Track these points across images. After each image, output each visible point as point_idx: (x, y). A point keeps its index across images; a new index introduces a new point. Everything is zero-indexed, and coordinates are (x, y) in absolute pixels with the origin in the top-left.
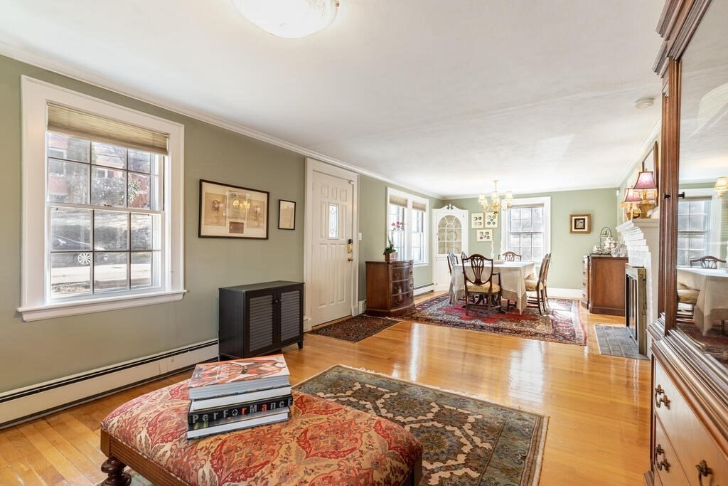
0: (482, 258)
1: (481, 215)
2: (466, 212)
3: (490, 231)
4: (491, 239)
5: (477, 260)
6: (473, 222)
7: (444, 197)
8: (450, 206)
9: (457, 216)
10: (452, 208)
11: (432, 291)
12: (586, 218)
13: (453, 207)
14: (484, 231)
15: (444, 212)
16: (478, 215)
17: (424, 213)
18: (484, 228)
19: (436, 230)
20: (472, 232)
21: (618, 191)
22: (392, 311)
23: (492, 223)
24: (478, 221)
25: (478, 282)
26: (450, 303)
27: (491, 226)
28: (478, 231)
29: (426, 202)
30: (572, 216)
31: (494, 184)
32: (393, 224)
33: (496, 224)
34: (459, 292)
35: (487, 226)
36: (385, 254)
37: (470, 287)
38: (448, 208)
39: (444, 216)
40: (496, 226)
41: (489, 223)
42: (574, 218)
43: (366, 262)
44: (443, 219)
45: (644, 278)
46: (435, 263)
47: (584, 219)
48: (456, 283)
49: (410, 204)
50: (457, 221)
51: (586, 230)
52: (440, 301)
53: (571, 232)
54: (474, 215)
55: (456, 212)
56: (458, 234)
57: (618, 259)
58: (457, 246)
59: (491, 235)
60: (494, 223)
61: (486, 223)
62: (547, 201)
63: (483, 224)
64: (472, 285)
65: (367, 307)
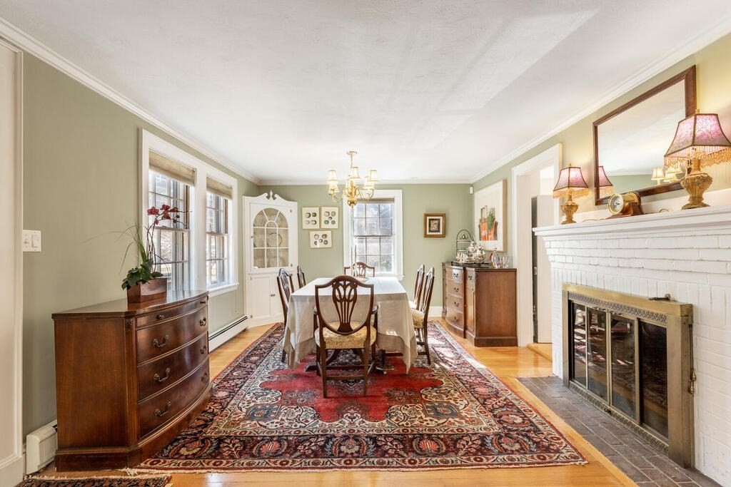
0: (354, 284)
1: (316, 210)
2: (294, 205)
3: (329, 233)
4: (329, 245)
5: (345, 287)
6: (305, 219)
7: (261, 181)
8: (271, 193)
9: (280, 209)
10: (274, 198)
11: (245, 330)
12: (441, 218)
13: (276, 196)
14: (320, 233)
15: (262, 202)
16: (312, 210)
17: (230, 202)
18: (321, 229)
19: (249, 230)
20: (303, 234)
21: (471, 188)
22: (141, 444)
23: (330, 221)
24: (312, 218)
25: (345, 329)
26: (283, 360)
27: (330, 226)
28: (312, 234)
29: (232, 182)
30: (426, 215)
31: (349, 156)
32: (153, 211)
33: (337, 222)
34: (304, 345)
35: (324, 226)
36: (126, 285)
37: (330, 339)
38: (268, 197)
39: (262, 208)
40: (336, 226)
41: (327, 222)
42: (428, 218)
43: (54, 316)
44: (261, 213)
45: (690, 322)
46: (249, 284)
47: (439, 220)
48: (297, 329)
49: (201, 180)
50: (282, 218)
51: (441, 233)
52: (262, 356)
53: (426, 236)
54: (305, 210)
55: (279, 203)
56: (284, 238)
57: (501, 270)
58: (282, 256)
59: (329, 239)
60: (334, 222)
61: (323, 222)
62: (397, 194)
63: (318, 222)
64: (333, 335)
65: (61, 447)
